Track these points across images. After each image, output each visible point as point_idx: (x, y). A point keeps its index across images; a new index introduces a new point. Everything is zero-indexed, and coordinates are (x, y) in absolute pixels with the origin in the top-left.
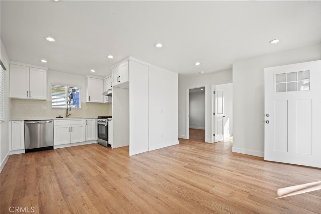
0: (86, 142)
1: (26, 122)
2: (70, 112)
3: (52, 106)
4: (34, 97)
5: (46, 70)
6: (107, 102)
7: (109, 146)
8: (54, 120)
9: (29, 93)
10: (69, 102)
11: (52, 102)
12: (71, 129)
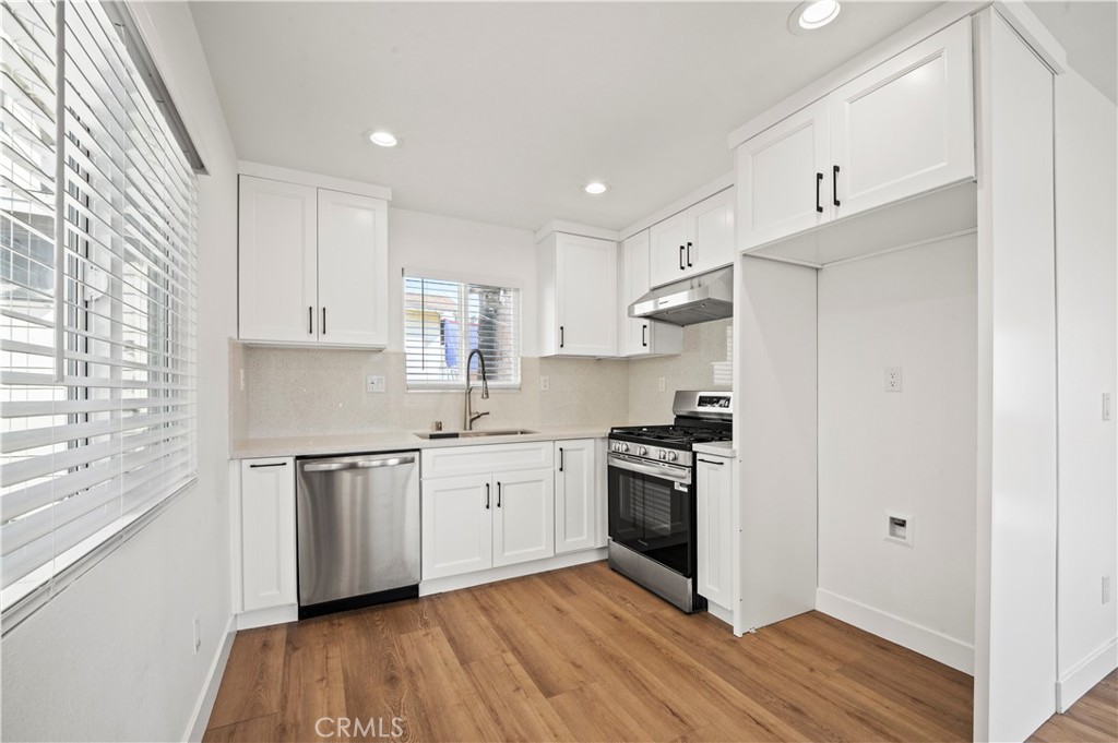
0: (556, 556)
1: (302, 466)
2: (479, 405)
3: (409, 377)
4: (336, 336)
5: (385, 204)
6: (646, 350)
7: (700, 604)
8: (423, 451)
9: (317, 318)
10: (476, 357)
11: (408, 357)
12: (494, 496)
